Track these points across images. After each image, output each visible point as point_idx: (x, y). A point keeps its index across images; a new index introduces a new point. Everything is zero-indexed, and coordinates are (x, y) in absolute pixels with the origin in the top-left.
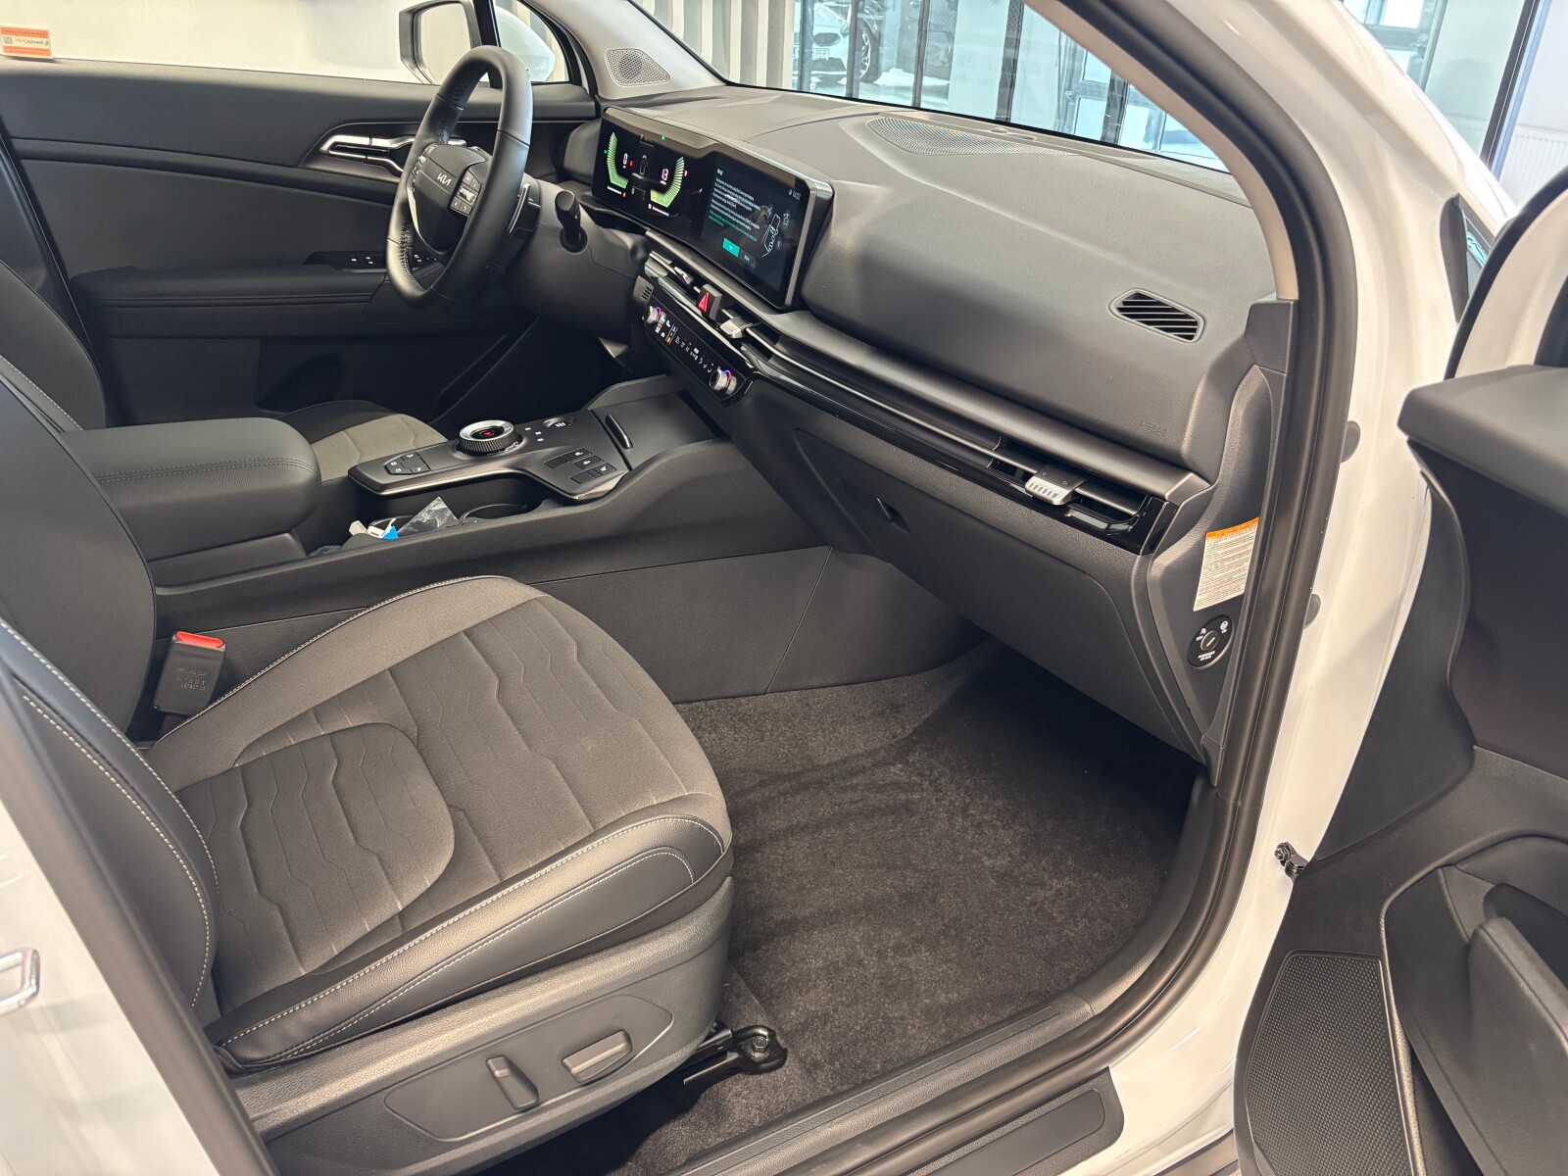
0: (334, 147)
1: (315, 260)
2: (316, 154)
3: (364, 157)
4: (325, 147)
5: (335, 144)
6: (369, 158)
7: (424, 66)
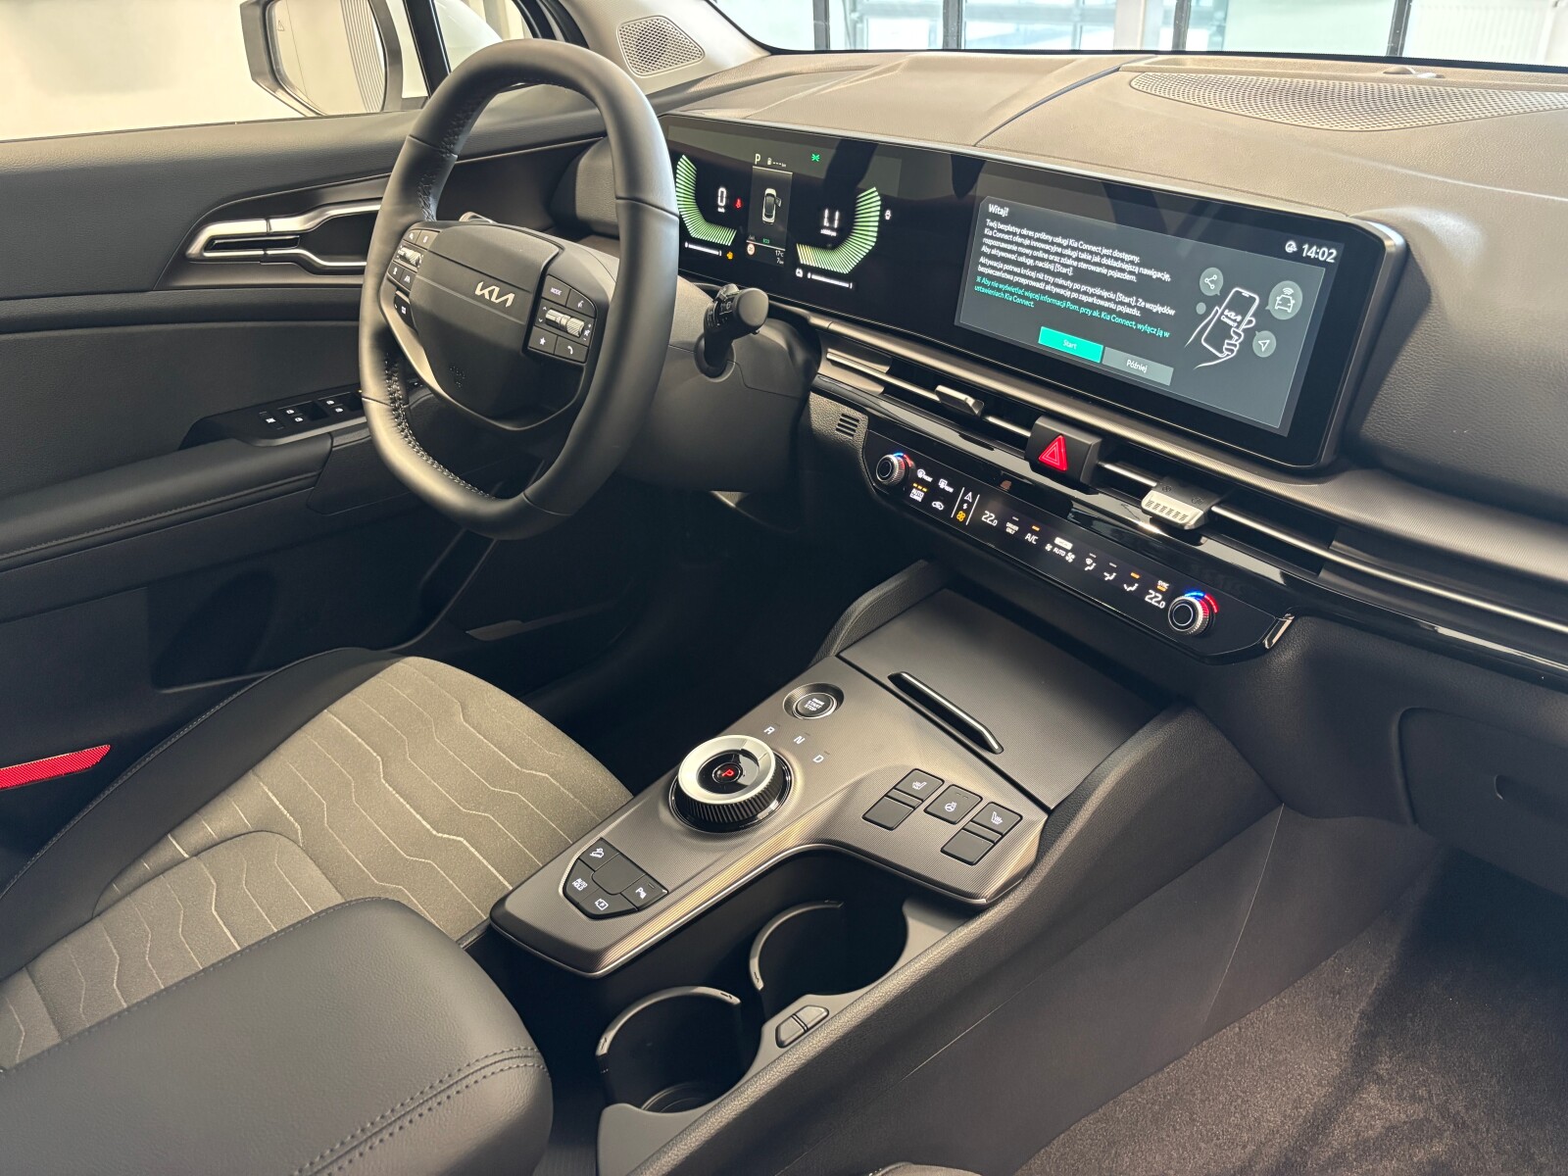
0: (211, 245)
1: (203, 434)
2: (182, 263)
3: (262, 252)
4: (195, 249)
5: (212, 239)
6: (269, 252)
7: (292, 86)
